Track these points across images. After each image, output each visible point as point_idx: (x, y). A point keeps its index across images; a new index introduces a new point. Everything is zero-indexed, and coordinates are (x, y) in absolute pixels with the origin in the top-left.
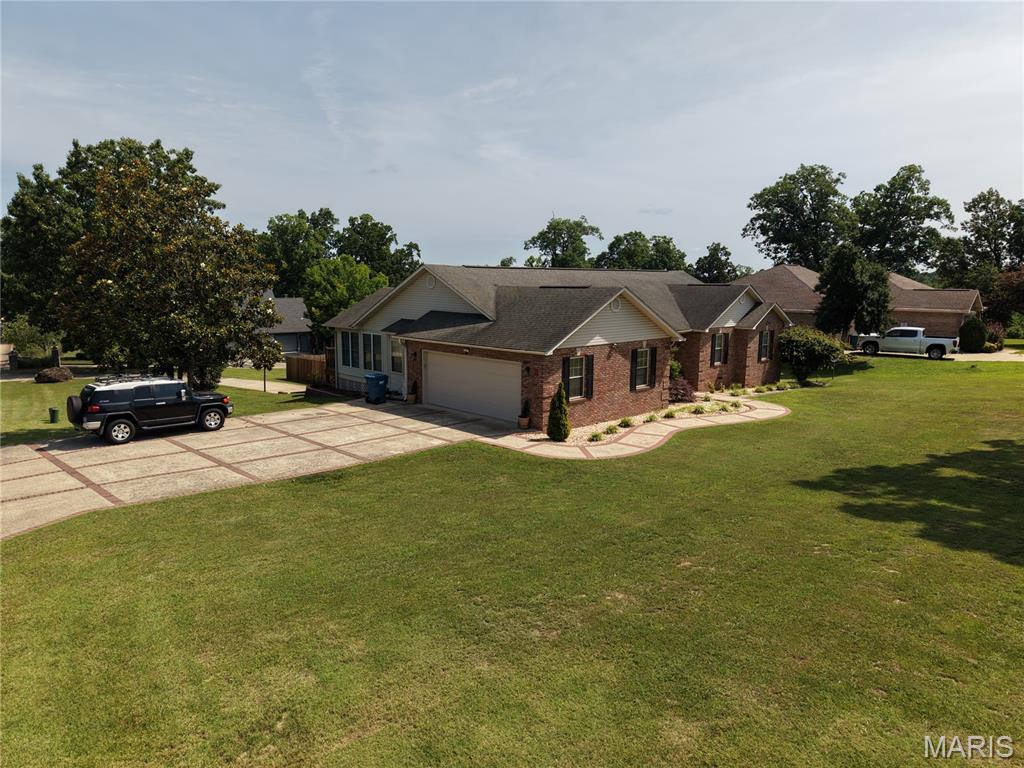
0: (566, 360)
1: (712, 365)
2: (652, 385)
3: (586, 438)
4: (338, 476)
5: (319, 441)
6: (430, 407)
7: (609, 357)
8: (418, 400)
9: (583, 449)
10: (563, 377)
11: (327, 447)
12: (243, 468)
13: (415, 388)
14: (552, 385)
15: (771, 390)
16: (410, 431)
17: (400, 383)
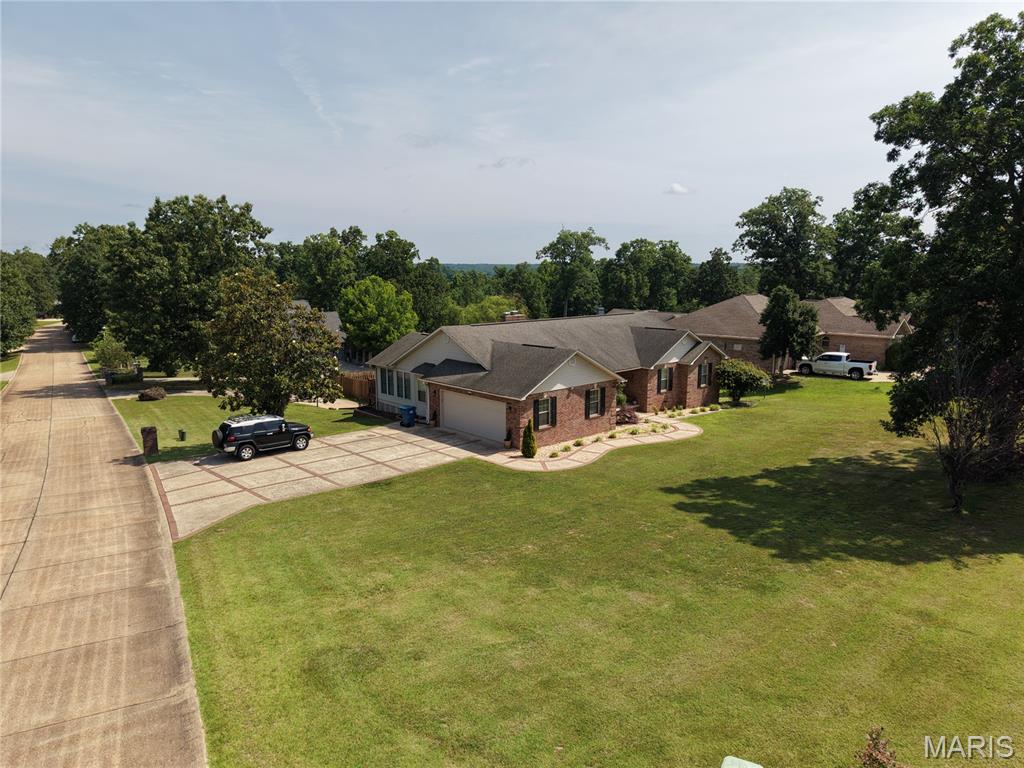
0: (536, 403)
1: (659, 392)
2: (602, 414)
3: (549, 454)
4: (388, 483)
5: (372, 458)
6: (445, 430)
7: (568, 397)
8: (437, 424)
9: (543, 463)
10: (534, 413)
11: (378, 463)
12: (330, 478)
13: (435, 416)
14: (527, 418)
15: (703, 411)
16: (432, 450)
17: (424, 409)
